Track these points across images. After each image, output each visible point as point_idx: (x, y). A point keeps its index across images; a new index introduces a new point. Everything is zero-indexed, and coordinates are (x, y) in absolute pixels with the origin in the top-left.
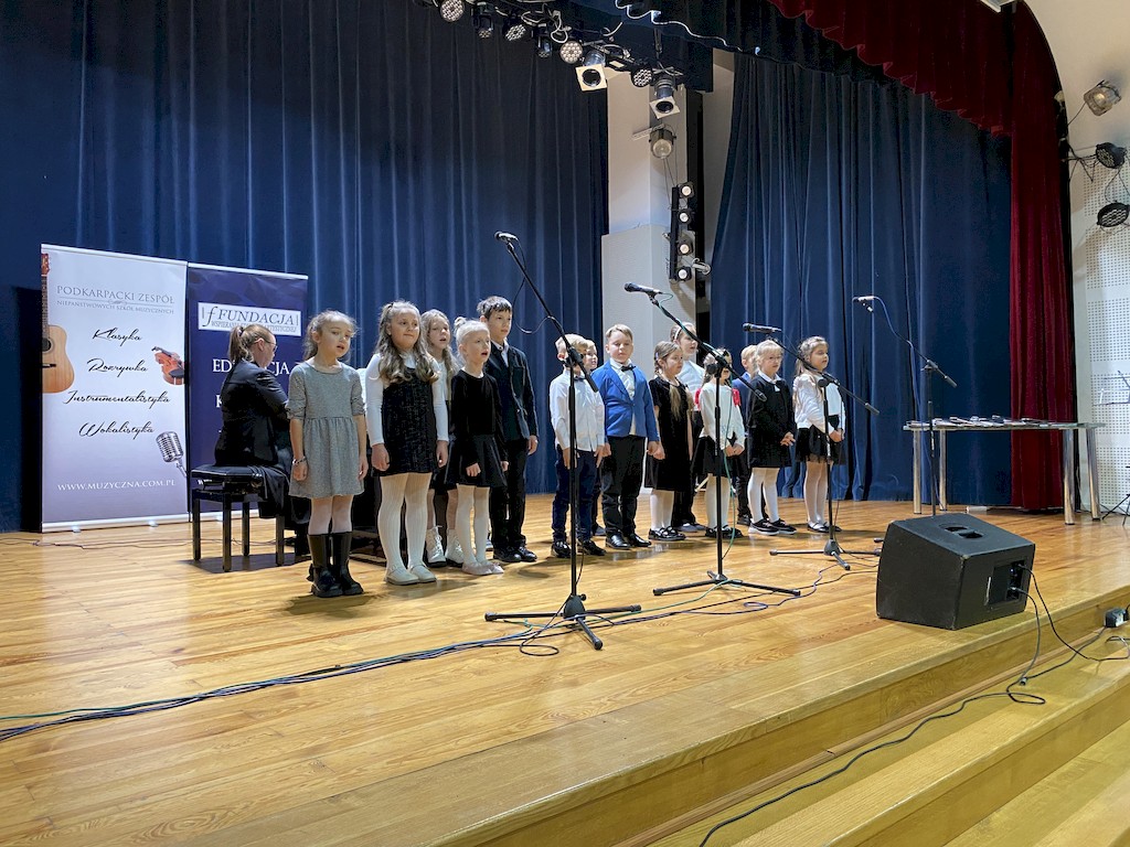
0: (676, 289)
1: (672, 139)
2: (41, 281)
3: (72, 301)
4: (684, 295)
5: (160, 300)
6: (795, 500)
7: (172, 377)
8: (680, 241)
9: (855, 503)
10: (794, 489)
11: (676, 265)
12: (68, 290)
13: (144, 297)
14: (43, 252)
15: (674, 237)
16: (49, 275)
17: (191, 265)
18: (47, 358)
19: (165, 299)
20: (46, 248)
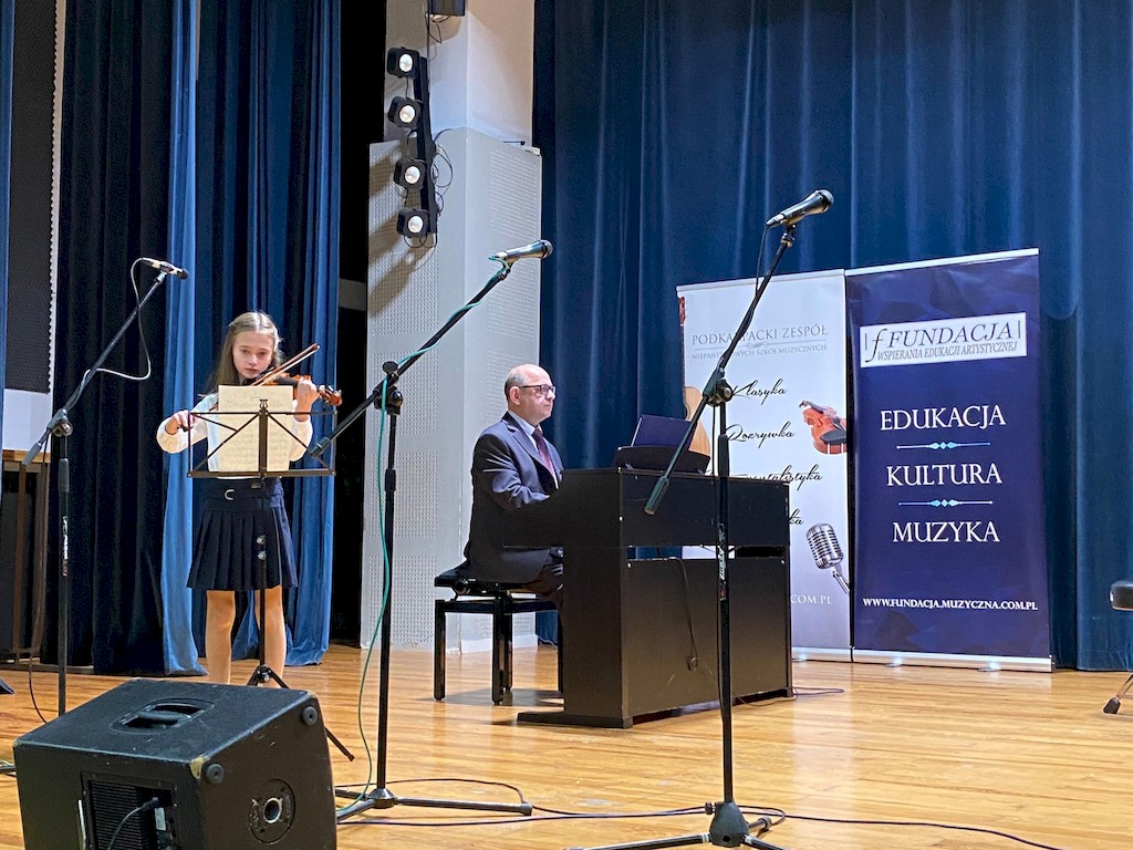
2: (679, 333)
3: (707, 352)
5: (810, 334)
7: (827, 444)
12: (703, 339)
13: (789, 333)
14: (680, 296)
16: (685, 325)
17: (849, 273)
19: (815, 330)
20: (682, 292)
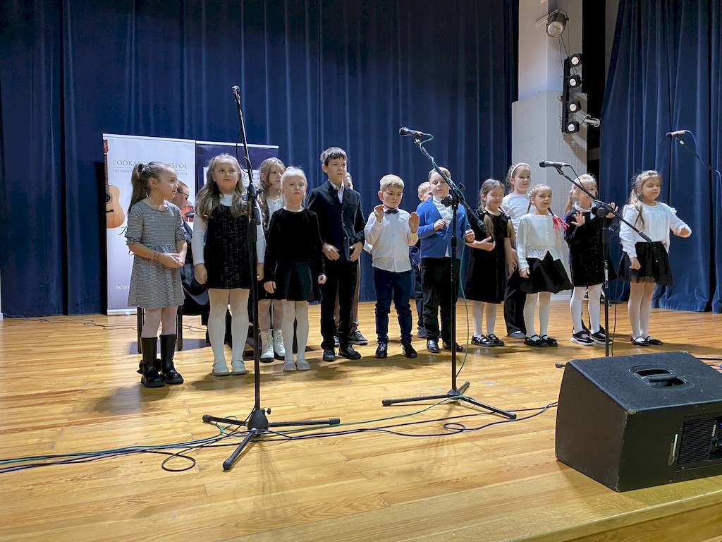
0: (569, 141)
1: (564, 20)
2: (104, 157)
3: (122, 169)
4: (576, 144)
5: (178, 167)
6: (660, 310)
7: (187, 217)
8: (570, 101)
9: (714, 315)
10: (660, 302)
11: (567, 121)
12: (119, 163)
14: (104, 139)
15: (566, 97)
16: (108, 154)
17: (198, 142)
18: (108, 207)
19: (181, 166)
20: (106, 136)
